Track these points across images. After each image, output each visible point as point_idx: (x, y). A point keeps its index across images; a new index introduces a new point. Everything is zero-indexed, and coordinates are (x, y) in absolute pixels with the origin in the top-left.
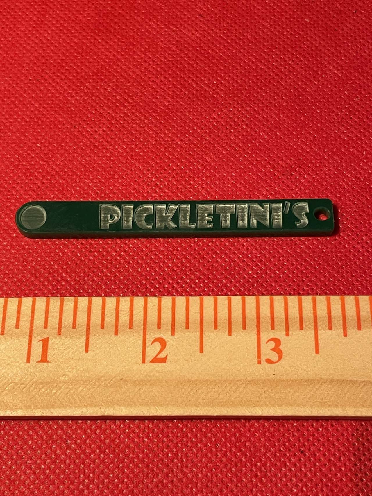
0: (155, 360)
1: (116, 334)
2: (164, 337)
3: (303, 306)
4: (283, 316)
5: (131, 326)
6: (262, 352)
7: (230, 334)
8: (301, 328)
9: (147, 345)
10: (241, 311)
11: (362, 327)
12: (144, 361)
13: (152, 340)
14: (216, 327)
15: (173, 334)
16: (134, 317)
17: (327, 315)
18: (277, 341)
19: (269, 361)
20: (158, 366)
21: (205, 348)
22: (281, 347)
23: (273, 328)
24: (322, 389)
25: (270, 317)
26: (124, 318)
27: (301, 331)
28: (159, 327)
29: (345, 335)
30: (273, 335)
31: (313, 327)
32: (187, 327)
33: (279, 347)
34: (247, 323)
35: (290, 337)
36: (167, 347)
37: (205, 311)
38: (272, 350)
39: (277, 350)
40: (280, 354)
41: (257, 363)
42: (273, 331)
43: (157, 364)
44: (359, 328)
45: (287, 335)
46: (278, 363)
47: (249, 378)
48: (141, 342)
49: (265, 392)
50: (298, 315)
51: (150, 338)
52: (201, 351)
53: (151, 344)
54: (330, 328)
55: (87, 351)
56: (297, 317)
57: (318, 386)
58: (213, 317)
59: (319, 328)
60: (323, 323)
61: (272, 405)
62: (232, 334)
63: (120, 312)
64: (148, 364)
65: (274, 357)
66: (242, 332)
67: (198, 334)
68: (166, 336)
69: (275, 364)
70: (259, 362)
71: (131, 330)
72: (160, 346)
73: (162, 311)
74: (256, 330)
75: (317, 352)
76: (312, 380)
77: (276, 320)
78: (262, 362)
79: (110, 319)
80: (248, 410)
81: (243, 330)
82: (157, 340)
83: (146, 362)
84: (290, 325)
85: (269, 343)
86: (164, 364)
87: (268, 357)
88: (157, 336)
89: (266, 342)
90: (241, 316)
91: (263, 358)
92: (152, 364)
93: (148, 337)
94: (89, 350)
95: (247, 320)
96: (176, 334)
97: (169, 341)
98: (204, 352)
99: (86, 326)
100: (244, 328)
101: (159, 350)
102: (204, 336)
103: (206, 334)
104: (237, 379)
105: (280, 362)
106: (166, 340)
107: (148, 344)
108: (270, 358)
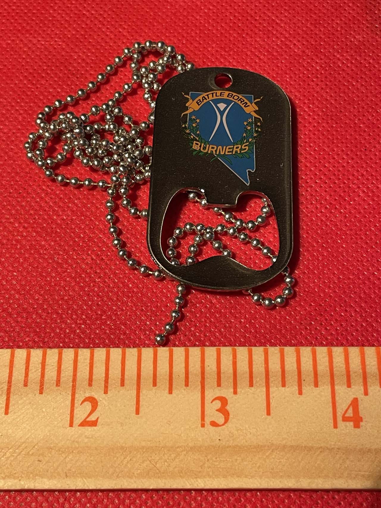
0: (84, 424)
1: (41, 393)
2: (96, 397)
3: (253, 359)
4: (231, 371)
5: (58, 383)
6: (206, 413)
7: (170, 392)
8: (251, 385)
9: (76, 405)
10: (183, 365)
11: (319, 383)
12: (71, 425)
13: (82, 400)
14: (155, 384)
15: (106, 392)
16: (62, 372)
17: (280, 370)
18: (224, 401)
19: (214, 424)
20: (88, 430)
21: (141, 409)
22: (228, 408)
23: (219, 385)
24: (274, 456)
25: (216, 372)
26: (51, 373)
27: (250, 388)
28: (90, 385)
29: (300, 393)
30: (218, 392)
31: (264, 384)
32: (122, 384)
33: (226, 408)
34: (190, 380)
35: (238, 396)
36: (99, 408)
37: (142, 365)
38: (217, 410)
39: (224, 411)
40: (226, 415)
41: (200, 425)
42: (219, 388)
43: (87, 428)
44: (316, 385)
45: (235, 392)
46: (224, 427)
47: (190, 445)
48: (68, 403)
49: (208, 460)
50: (248, 370)
51: (80, 396)
52: (137, 412)
53: (81, 405)
54: (284, 385)
55: (7, 413)
56: (246, 372)
57: (268, 453)
58: (152, 372)
59: (271, 384)
60: (275, 380)
61: (216, 476)
62: (173, 392)
63: (46, 367)
64: (76, 428)
65: (220, 419)
66: (184, 390)
67: (135, 392)
68: (98, 395)
69: (220, 428)
70: (203, 426)
71: (59, 388)
72: (91, 407)
73: (94, 366)
74: (200, 387)
75: (268, 413)
76: (262, 446)
77: (222, 375)
78: (206, 426)
79: (35, 374)
80: (188, 483)
81: (185, 388)
82: (87, 399)
83: (74, 425)
84: (238, 382)
85: (214, 403)
86: (95, 428)
87: (213, 419)
88: (87, 395)
89: (211, 401)
90: (183, 371)
91: (208, 420)
92: (80, 428)
93: (77, 396)
94: (10, 411)
95: (190, 376)
96: (109, 392)
97: (101, 401)
98: (141, 414)
99: (6, 384)
100: (187, 385)
101: (89, 411)
102: (141, 394)
103: (143, 392)
104: (177, 446)
105: (226, 425)
106: (98, 400)
107: (77, 403)
108: (216, 421)
